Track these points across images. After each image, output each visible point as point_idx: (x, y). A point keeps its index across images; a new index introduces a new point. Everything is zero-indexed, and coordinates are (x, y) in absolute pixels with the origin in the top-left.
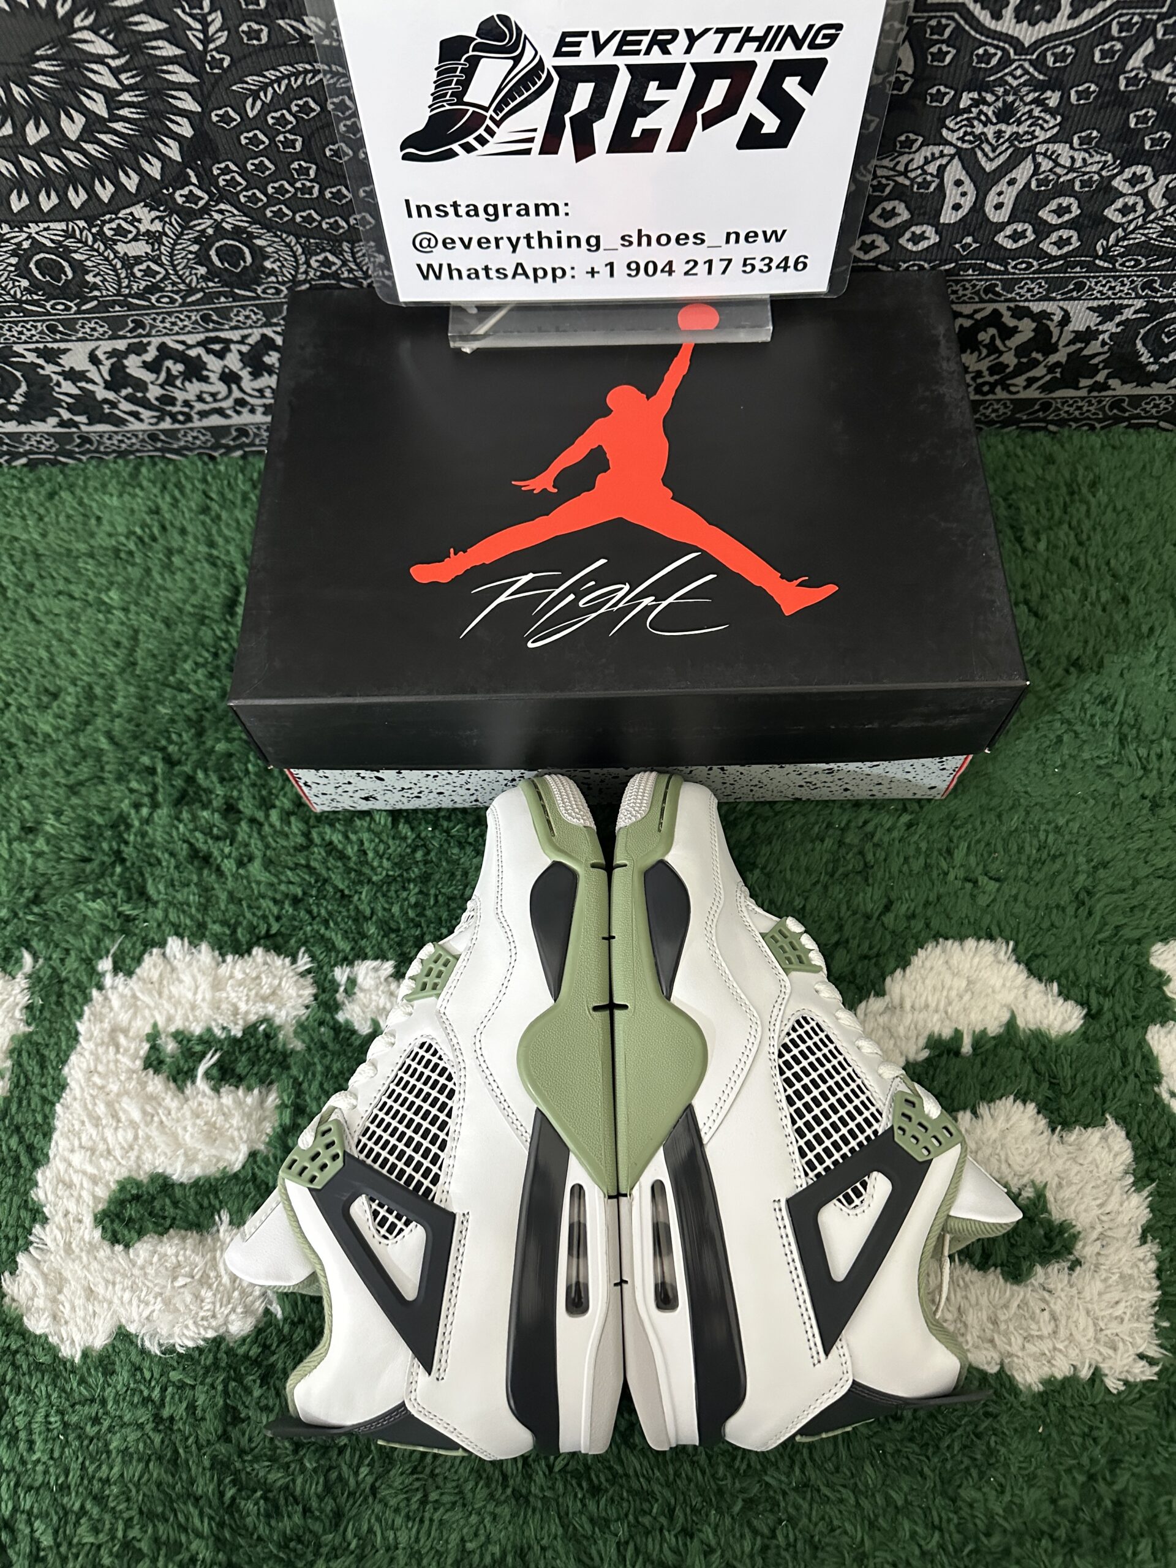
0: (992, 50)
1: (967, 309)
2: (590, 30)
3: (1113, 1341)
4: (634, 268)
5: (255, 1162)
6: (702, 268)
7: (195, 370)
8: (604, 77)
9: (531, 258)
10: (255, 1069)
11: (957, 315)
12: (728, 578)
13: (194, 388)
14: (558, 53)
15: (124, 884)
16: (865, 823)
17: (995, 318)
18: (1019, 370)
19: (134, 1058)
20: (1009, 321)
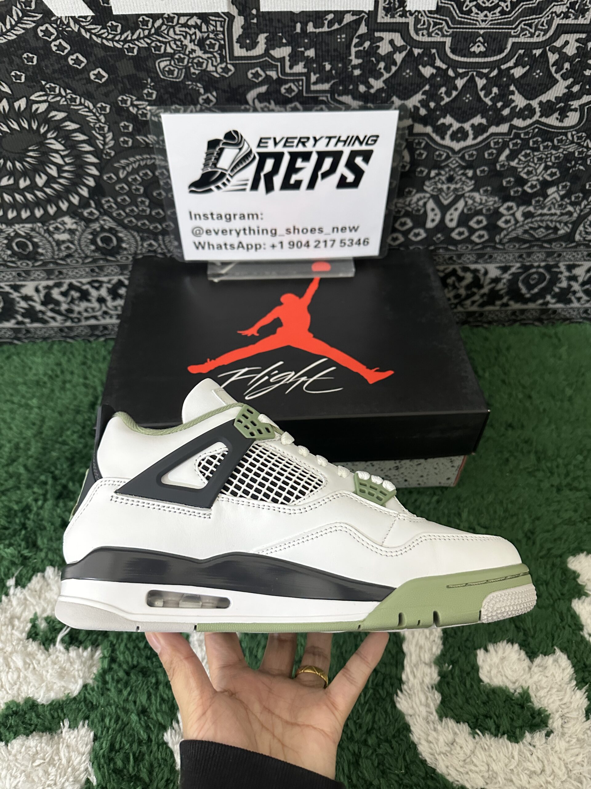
0: (442, 153)
1: (441, 268)
2: (272, 136)
3: (579, 778)
4: (292, 245)
5: (86, 689)
6: (322, 245)
7: (85, 296)
8: (278, 157)
9: (246, 239)
10: (89, 638)
11: (438, 271)
12: (341, 369)
13: (84, 305)
14: (259, 146)
15: (26, 539)
16: (416, 500)
17: (454, 272)
18: (468, 297)
19: (21, 633)
20: (460, 273)
